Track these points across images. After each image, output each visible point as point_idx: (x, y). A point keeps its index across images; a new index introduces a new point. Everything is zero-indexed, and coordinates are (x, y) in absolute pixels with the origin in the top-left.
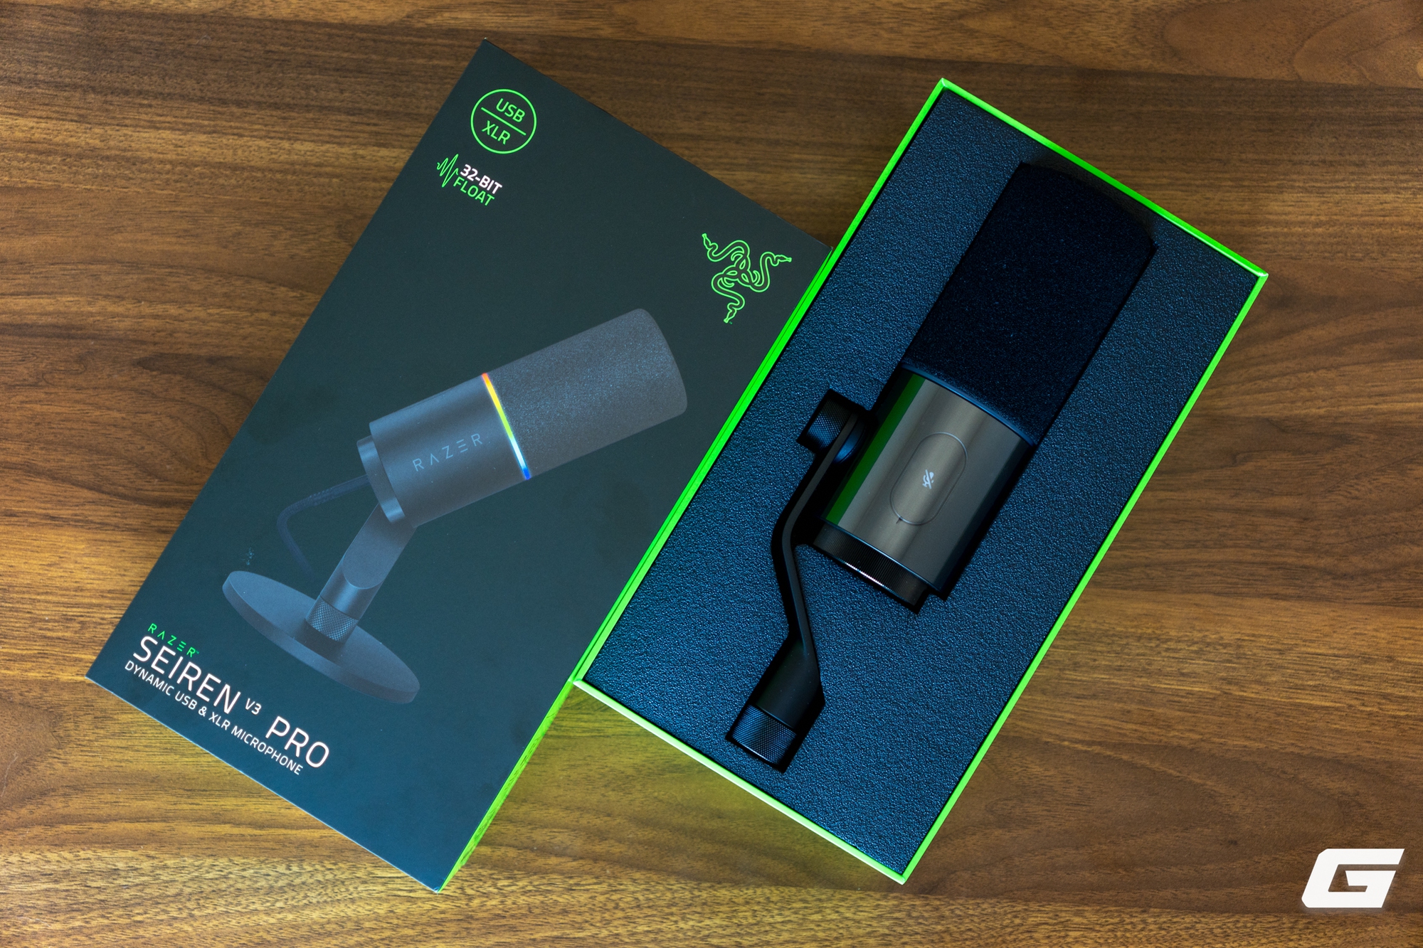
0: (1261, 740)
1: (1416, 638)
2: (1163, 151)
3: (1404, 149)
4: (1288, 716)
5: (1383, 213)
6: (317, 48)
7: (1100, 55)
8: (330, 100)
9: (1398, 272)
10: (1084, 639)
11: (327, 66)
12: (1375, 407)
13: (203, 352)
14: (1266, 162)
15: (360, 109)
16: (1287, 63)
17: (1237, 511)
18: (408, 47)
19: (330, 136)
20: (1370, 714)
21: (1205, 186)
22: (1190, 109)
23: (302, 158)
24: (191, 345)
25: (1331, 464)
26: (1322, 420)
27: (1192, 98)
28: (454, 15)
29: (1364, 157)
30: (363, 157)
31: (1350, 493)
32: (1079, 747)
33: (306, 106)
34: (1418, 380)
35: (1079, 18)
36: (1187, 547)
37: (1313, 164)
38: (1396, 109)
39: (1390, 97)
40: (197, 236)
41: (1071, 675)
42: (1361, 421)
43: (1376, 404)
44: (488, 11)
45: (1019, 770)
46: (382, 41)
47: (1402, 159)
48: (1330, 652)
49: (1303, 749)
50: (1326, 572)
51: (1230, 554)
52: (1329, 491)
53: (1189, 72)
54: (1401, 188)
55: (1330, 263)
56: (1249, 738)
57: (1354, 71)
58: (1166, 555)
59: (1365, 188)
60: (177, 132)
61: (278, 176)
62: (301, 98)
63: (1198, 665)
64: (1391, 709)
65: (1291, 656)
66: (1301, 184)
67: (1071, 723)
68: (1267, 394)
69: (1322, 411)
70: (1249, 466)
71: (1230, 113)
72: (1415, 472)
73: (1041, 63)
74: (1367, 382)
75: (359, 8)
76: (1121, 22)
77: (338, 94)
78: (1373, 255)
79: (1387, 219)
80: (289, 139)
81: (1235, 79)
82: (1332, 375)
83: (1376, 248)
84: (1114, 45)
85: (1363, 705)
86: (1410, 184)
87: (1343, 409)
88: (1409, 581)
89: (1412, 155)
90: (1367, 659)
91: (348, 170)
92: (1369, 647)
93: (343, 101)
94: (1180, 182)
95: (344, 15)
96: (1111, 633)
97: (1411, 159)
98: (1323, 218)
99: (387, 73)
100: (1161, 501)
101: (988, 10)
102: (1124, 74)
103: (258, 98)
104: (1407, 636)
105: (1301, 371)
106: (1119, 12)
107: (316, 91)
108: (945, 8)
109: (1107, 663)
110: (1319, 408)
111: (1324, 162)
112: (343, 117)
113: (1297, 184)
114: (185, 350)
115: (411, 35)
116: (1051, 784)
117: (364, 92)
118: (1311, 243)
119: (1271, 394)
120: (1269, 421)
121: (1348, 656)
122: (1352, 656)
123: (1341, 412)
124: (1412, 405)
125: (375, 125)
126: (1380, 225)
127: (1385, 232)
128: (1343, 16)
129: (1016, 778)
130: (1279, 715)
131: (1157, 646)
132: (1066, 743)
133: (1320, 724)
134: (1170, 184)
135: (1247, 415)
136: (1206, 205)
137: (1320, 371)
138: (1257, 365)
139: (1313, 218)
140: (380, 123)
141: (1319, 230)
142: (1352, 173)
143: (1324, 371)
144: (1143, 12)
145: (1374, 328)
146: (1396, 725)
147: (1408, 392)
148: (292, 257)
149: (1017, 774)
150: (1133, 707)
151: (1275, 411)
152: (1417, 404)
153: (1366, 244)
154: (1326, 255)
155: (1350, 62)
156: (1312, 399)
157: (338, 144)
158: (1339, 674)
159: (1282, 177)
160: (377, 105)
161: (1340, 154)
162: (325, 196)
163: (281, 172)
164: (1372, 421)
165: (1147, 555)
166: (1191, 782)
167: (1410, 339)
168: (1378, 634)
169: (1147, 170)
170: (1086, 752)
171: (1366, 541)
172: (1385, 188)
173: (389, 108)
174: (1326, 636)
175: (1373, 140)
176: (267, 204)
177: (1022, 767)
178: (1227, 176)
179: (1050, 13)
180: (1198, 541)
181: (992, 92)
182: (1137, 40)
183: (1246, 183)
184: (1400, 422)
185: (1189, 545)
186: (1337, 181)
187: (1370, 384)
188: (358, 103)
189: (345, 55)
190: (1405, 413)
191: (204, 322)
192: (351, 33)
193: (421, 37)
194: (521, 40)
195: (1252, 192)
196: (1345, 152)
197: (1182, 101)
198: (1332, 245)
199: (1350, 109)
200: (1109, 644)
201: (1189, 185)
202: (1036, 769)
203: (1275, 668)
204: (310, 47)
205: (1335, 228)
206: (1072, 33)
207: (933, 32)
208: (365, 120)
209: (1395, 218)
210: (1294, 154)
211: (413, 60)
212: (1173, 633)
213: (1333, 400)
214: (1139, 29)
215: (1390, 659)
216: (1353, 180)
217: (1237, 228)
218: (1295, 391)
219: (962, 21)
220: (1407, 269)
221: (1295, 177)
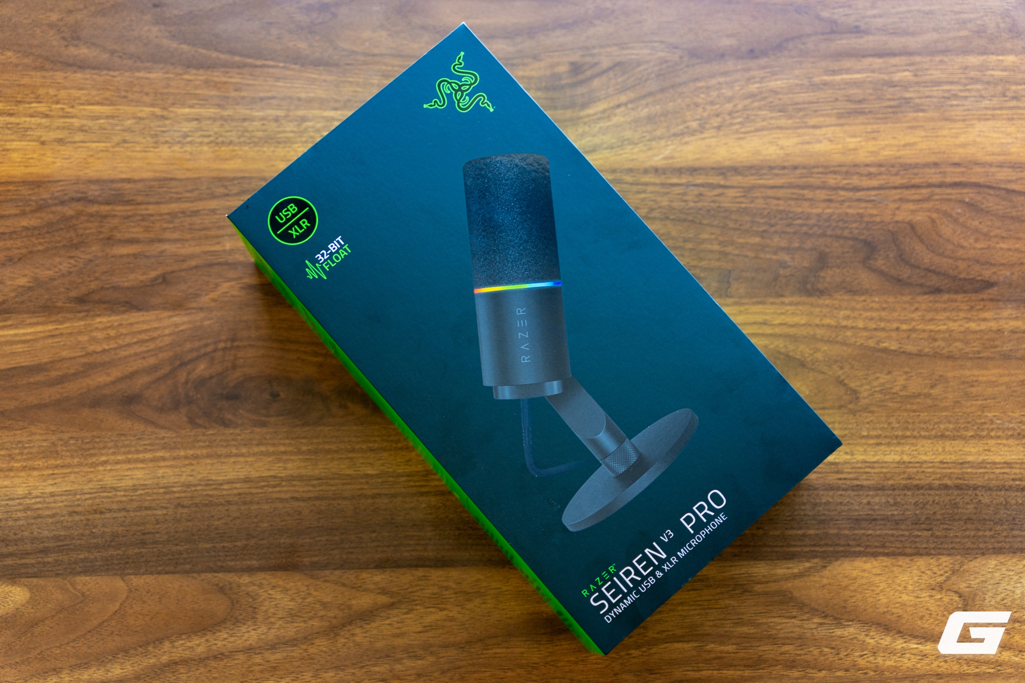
0: (138, 78)
1: (24, 160)
2: (227, 510)
5: (54, 476)
6: (892, 535)
7: (281, 583)
8: (877, 495)
9: (42, 432)
10: (272, 139)
11: (883, 522)
13: (946, 297)
14: (147, 508)
15: (853, 490)
16: (133, 589)
17: (160, 241)
18: (822, 543)
19: (873, 468)
20: (58, 103)
21: (195, 485)
22: (208, 546)
23: (892, 448)
24: (956, 301)
25: (90, 281)
27: (207, 554)
28: (790, 571)
29: (70, 519)
30: (846, 453)
32: (271, 63)
33: (894, 490)
35: (299, 612)
36: (198, 211)
37: (110, 510)
38: (46, 560)
39: (50, 569)
40: (963, 383)
41: (280, 113)
43: (57, 329)
44: (764, 576)
46: (843, 546)
47: (40, 520)
48: (88, 144)
49: (108, 75)
50: (92, 202)
51: (165, 209)
53: (209, 575)
54: (41, 497)
55: (95, 433)
56: (147, 78)
57: (79, 587)
59: (69, 495)
60: (990, 461)
61: (908, 433)
62: (899, 495)
63: (186, 127)
64: (42, 108)
65: (117, 139)
66: (119, 493)
67: (278, 79)
69: (98, 320)
70: (153, 274)
71: (177, 545)
73: (327, 572)
74: (64, 345)
75: (864, 571)
76: (266, 611)
77: (872, 500)
78: (61, 443)
79: (51, 472)
80: (904, 463)
81: (173, 573)
82: (91, 348)
83: (59, 449)
84: (271, 592)
85: (63, 109)
86: (33, 501)
87: (82, 323)
88: (31, 200)
89: (32, 524)
90: (60, 141)
91: (855, 442)
92: (59, 151)
93: (867, 495)
94: (213, 487)
95: (875, 563)
97: (33, 521)
98: (101, 468)
99: (837, 520)
100: (218, 243)
101: (371, 612)
102: (261, 569)
103: (932, 492)
104: (31, 161)
105: (115, 349)
106: (267, 619)
107: (888, 502)
108: (406, 610)
110: (100, 322)
111: (101, 513)
112: (865, 483)
113: (122, 493)
114: (959, 297)
115: (821, 552)
117: (852, 504)
118: (110, 448)
120: (138, 308)
121: (75, 142)
122: (71, 142)
123: (83, 320)
125: (840, 479)
126: (56, 467)
127: (52, 462)
128: (90, 632)
130: (125, 97)
131: (217, 138)
133: (94, 92)
134: (221, 484)
136: (193, 470)
138: (149, 351)
139: (109, 467)
140: (836, 481)
141: (104, 458)
142: (79, 505)
144: (248, 621)
146: (38, 97)
147: (32, 340)
148: (889, 373)
150: (233, 94)
153: (67, 451)
154: (97, 440)
155: (83, 594)
156: (106, 328)
157: (866, 462)
158: (82, 129)
159: (134, 498)
160: (841, 495)
161: (89, 520)
162: (871, 421)
163: (907, 437)
164: (60, 316)
165: (228, 203)
166: (189, 44)
167: (32, 380)
168: (53, 160)
169: (240, 494)
170: (266, 60)
171: (62, 226)
172: (53, 496)
173: (831, 493)
174: (91, 156)
175: (63, 533)
176: (914, 411)
178: (177, 495)
179: (322, 613)
180: (190, 216)
181: (364, 545)
182: (252, 597)
183: (162, 490)
185: (196, 213)
186: (90, 498)
187: (62, 343)
188: (855, 495)
189: (870, 532)
191: (948, 319)
192: (868, 550)
193: (813, 551)
194: (735, 556)
195: (157, 484)
196: (84, 522)
197: (214, 551)
198: (94, 448)
199: (82, 556)
201: (207, 485)
203: (129, 130)
204: (898, 536)
205: (91, 461)
206: (304, 599)
207: (414, 589)
208: (848, 482)
209: (45, 473)
210: (125, 517)
211: (817, 532)
212: (206, 148)
213: (90, 329)
214: (251, 607)
215: (43, 143)
216: (78, 500)
217: (167, 455)
219: (392, 600)
220: (35, 434)
221: (124, 499)
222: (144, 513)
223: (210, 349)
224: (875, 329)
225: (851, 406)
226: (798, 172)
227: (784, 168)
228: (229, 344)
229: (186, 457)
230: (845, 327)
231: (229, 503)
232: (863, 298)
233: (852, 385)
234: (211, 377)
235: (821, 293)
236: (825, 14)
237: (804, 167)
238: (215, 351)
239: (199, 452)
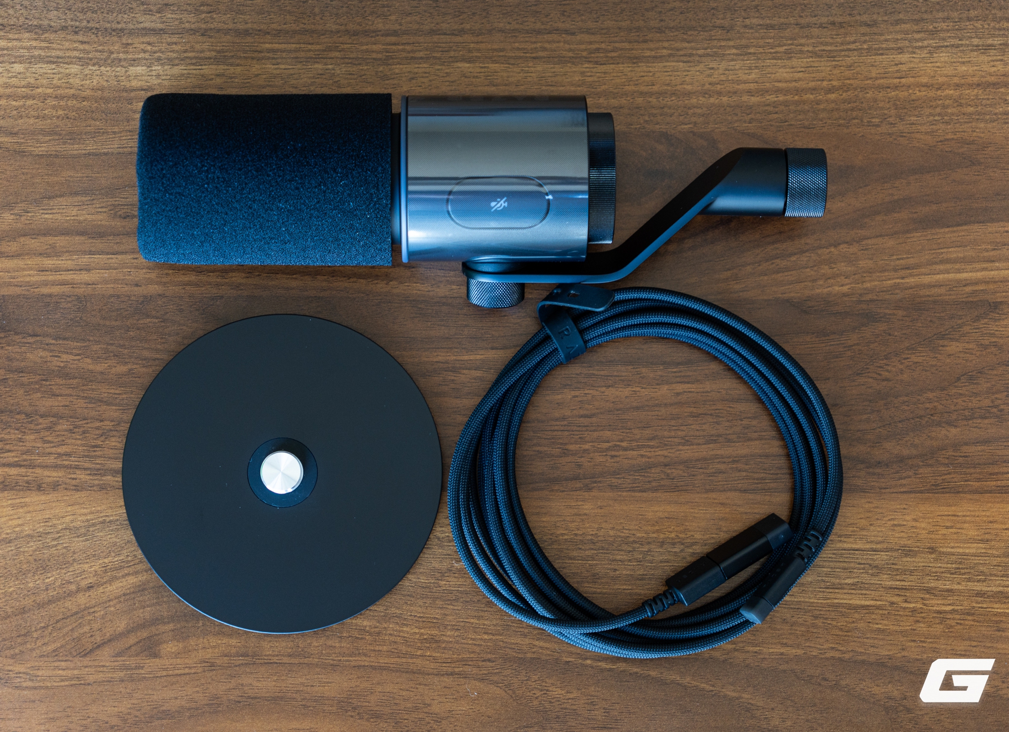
3: (917, 7)
4: (826, 619)
12: (901, 281)
26: (846, 299)
31: (880, 374)
34: (945, 250)
42: (887, 297)
45: (539, 694)
52: (858, 374)
68: (786, 274)
72: (948, 348)
96: (631, 540)
109: (628, 573)
116: (574, 707)
119: (790, 273)
124: (941, 276)
129: (536, 703)
132: (589, 662)
135: (765, 298)
137: (842, 246)
143: (846, 245)
145: (896, 197)
149: (537, 698)
151: (795, 292)
152: (946, 276)
177: (541, 691)
184: (929, 296)
190: (934, 286)
200: (630, 551)
202: (557, 692)
218: (815, 268)
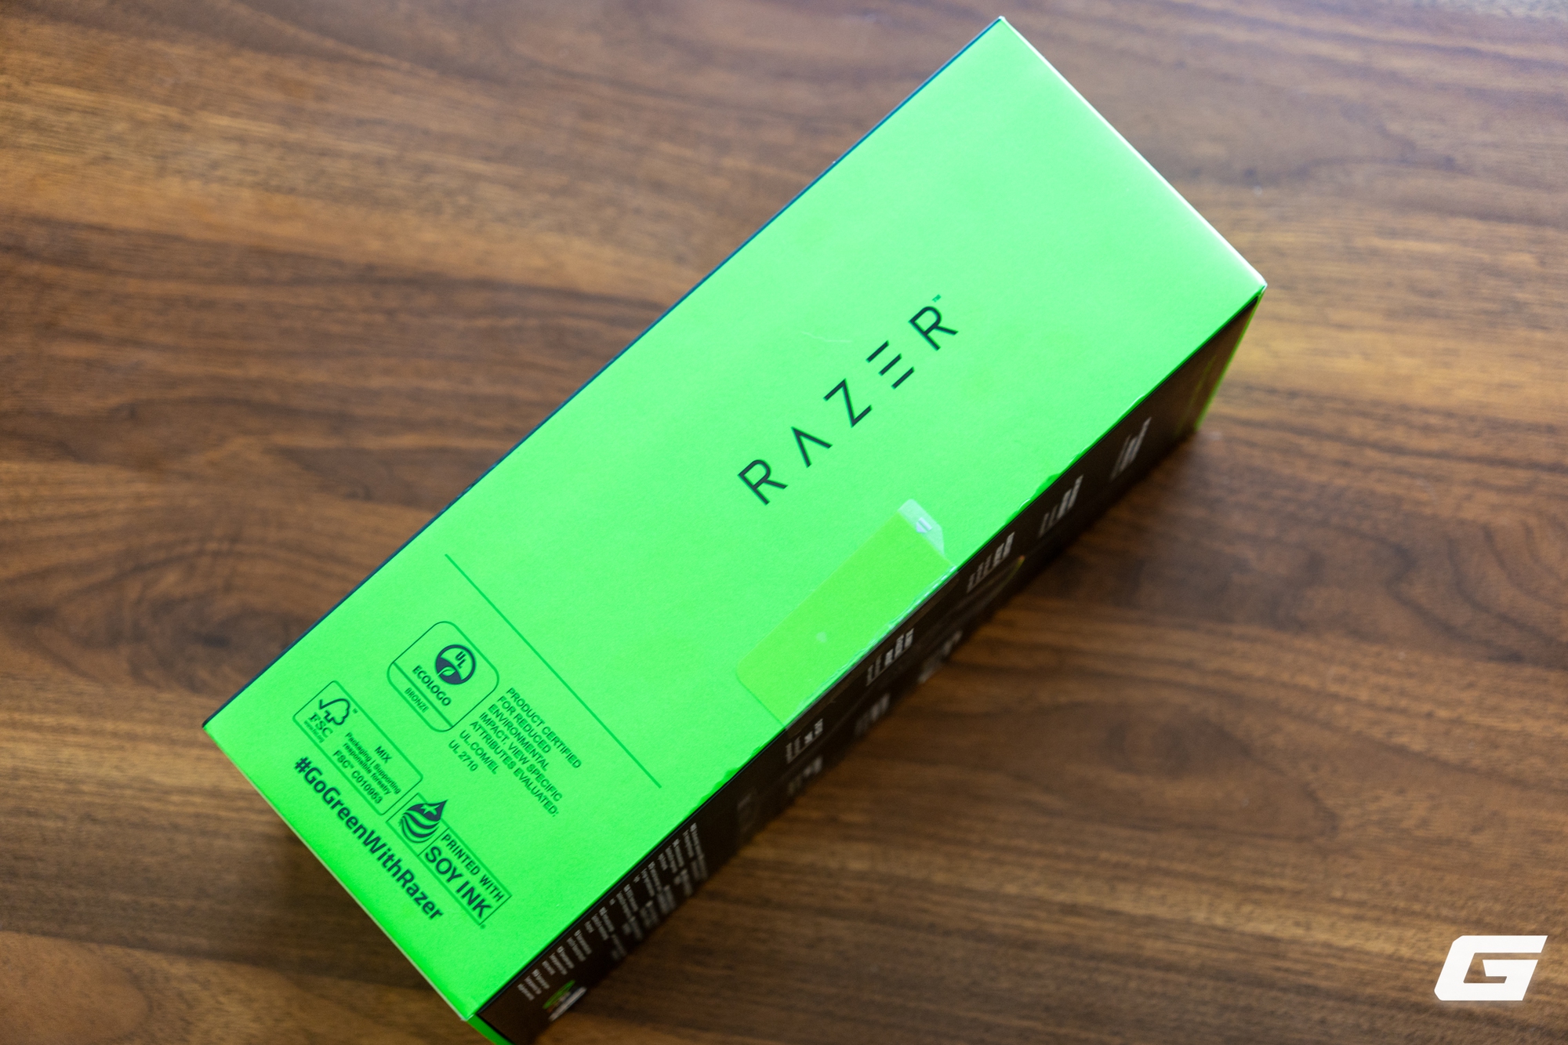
0: (150, 52)
2: (171, 841)
7: (242, 985)
8: (1340, 1010)
10: (366, 195)
13: (1528, 671)
14: (30, 814)
15: (1298, 993)
17: (138, 344)
19: (1341, 958)
21: (122, 787)
22: (124, 897)
23: (1383, 929)
24: (1545, 681)
27: (121, 913)
30: (1297, 924)
32: (389, 61)
33: (1373, 1005)
36: (214, 302)
40: (1534, 833)
41: (389, 151)
48: (42, 154)
49: (98, 37)
50: (31, 255)
51: (156, 288)
52: (11, 359)
53: (118, 951)
56: (165, 54)
58: (242, 294)
60: (1559, 983)
61: (1417, 907)
62: (1382, 1016)
63: (219, 150)
65: (93, 152)
67: (395, 91)
68: (75, 494)
70: (114, 401)
71: (70, 887)
73: (327, 981)
77: (1330, 1017)
80: (1400, 959)
81: (55, 936)
84: (222, 999)
85: (9, 85)
93: (1323, 1007)
94: (153, 794)
102: (212, 955)
103: (1443, 1022)
105: (26, 522)
107: (1359, 1025)
109: (339, 161)
110: (7, 471)
112: (1324, 984)
114: (1553, 676)
116: (432, 17)
117: (1291, 1017)
119: (70, 494)
120: (78, 457)
121: (19, 147)
122: (13, 146)
125: (1278, 969)
130: (122, 81)
131: (269, 179)
132: (404, 65)
133: (69, 64)
134: (168, 793)
135: (108, 467)
136: (123, 759)
138: (83, 535)
148: (1401, 792)
150: (311, 105)
151: (68, 471)
156: (15, 483)
157: (1330, 946)
158: (35, 125)
159: (11, 791)
160: (1274, 998)
162: (1354, 874)
163: (1414, 913)
169: (197, 816)
170: (381, 54)
173: (1257, 991)
174: (44, 176)
176: (1435, 869)
178: (87, 799)
180: (198, 308)
182: (186, 1002)
183: (61, 786)
185: (208, 305)
188: (1300, 1003)
191: (1527, 712)
195: (56, 774)
197: (135, 910)
201: (143, 790)
202: (450, 35)
203: (118, 139)
206: (278, 1021)
208: (1292, 977)
212: (246, 194)
214: (182, 1019)
217: (83, 724)
218: (37, 495)
222: (24, 820)
223: (191, 548)
224: (1389, 710)
225: (1321, 841)
226: (1298, 403)
227: (1272, 391)
228: (225, 546)
229: (115, 735)
230: (1335, 697)
231: (176, 827)
232: (1375, 649)
233: (1330, 803)
234: (184, 600)
235: (1302, 627)
236: (1395, 127)
237: (1310, 396)
238: (200, 553)
239: (139, 729)
